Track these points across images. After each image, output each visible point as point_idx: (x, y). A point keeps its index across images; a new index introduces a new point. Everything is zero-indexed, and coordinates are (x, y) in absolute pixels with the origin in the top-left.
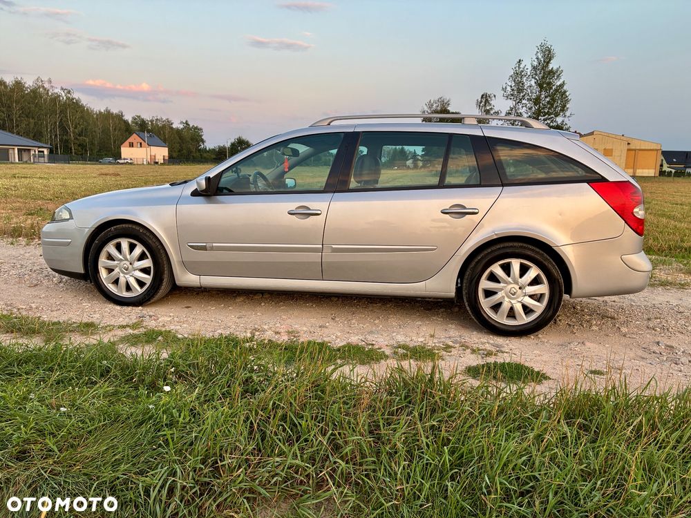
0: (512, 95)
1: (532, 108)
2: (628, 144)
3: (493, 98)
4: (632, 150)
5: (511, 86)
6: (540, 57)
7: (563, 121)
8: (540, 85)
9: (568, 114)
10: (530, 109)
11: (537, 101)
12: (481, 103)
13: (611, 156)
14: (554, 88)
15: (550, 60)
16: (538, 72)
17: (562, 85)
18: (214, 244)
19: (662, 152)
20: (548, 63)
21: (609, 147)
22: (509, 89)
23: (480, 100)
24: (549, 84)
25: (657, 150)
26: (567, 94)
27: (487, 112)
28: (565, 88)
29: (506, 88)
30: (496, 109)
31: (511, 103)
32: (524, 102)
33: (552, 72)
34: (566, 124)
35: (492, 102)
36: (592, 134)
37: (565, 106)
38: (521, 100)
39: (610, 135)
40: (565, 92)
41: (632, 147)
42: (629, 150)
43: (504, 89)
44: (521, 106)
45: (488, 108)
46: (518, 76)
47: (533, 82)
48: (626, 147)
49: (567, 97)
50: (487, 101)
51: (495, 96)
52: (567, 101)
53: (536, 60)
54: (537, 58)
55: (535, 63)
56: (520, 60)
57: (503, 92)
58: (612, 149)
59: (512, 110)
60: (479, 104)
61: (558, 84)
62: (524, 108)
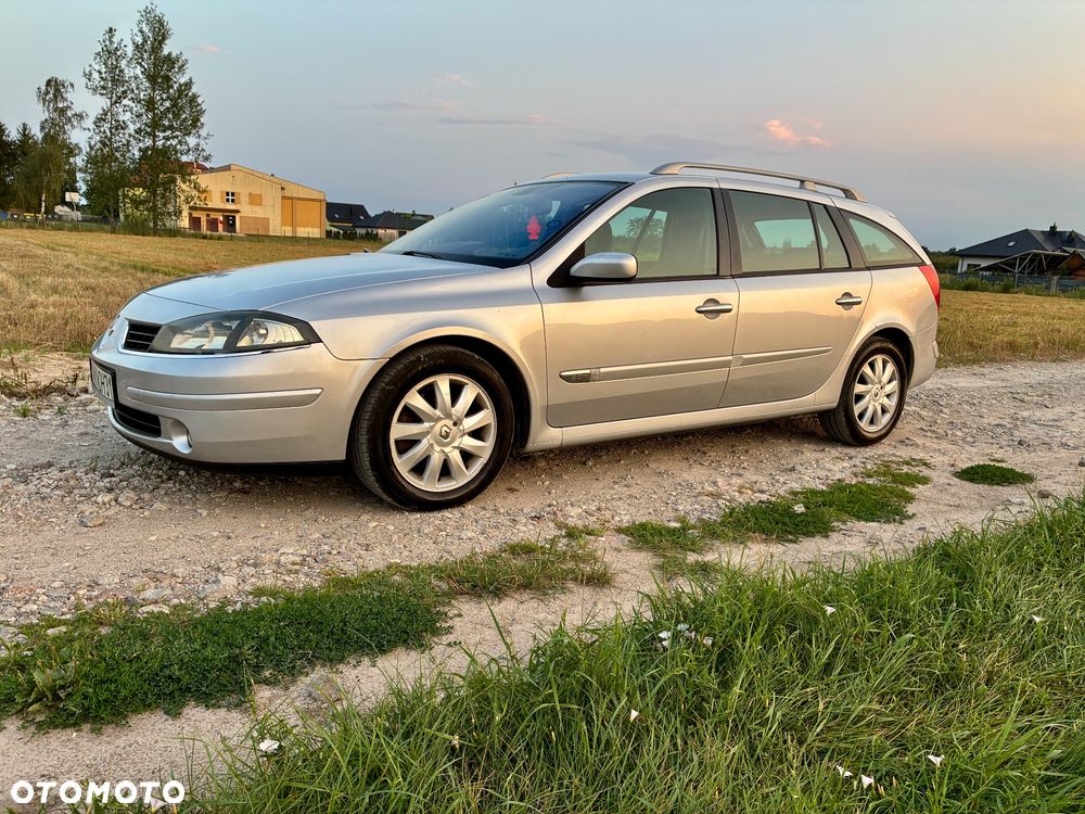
0: (103, 88)
1: (141, 115)
2: (283, 188)
3: (70, 89)
4: (288, 198)
5: (100, 72)
6: (146, 29)
7: (198, 145)
8: (152, 79)
9: (203, 132)
10: (139, 116)
11: (150, 104)
12: (47, 93)
13: (261, 205)
14: (175, 86)
15: (164, 39)
16: (146, 56)
17: (189, 85)
18: (602, 370)
19: (327, 203)
20: (161, 43)
21: (256, 191)
22: (96, 75)
23: (43, 88)
24: (167, 79)
25: (320, 201)
26: (199, 100)
27: (62, 111)
28: (194, 90)
29: (91, 74)
30: (77, 109)
31: (104, 102)
32: (125, 102)
33: (170, 61)
34: (203, 150)
35: (68, 96)
36: (227, 168)
37: (198, 120)
38: (119, 98)
39: (256, 174)
40: (195, 97)
41: (288, 193)
42: (283, 198)
43: (88, 76)
44: (121, 110)
45: (60, 105)
46: (110, 53)
47: (138, 71)
48: (279, 194)
49: (199, 105)
50: (57, 90)
51: (72, 85)
52: (202, 112)
53: (139, 34)
54: (141, 31)
55: (139, 40)
56: (111, 29)
57: (85, 80)
58: (261, 195)
59: (106, 115)
60: (43, 96)
61: (182, 81)
62: (128, 114)
